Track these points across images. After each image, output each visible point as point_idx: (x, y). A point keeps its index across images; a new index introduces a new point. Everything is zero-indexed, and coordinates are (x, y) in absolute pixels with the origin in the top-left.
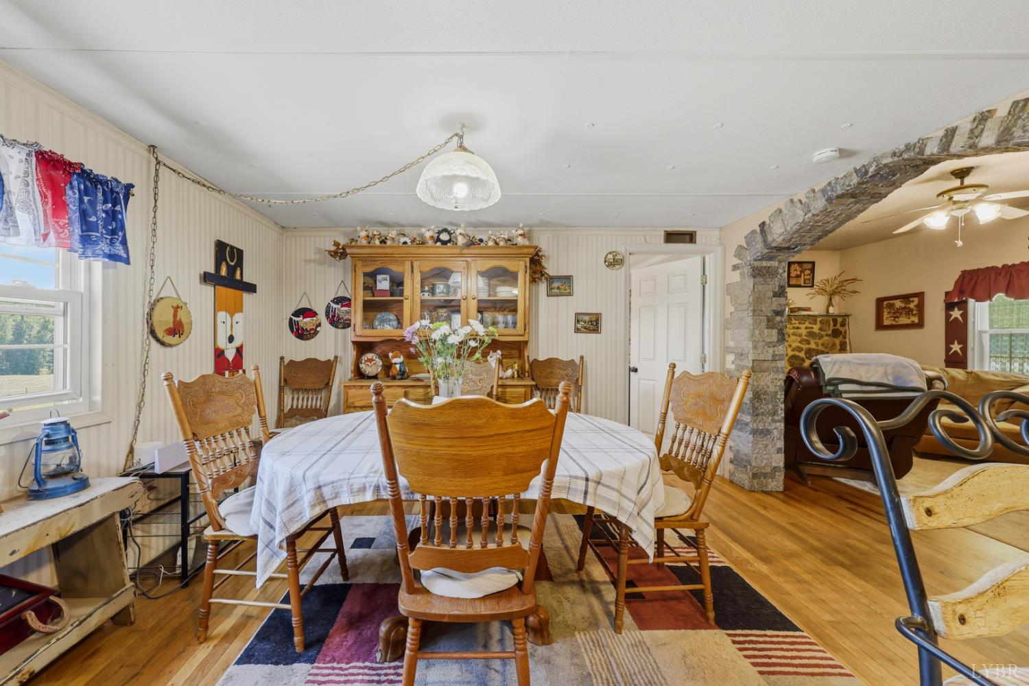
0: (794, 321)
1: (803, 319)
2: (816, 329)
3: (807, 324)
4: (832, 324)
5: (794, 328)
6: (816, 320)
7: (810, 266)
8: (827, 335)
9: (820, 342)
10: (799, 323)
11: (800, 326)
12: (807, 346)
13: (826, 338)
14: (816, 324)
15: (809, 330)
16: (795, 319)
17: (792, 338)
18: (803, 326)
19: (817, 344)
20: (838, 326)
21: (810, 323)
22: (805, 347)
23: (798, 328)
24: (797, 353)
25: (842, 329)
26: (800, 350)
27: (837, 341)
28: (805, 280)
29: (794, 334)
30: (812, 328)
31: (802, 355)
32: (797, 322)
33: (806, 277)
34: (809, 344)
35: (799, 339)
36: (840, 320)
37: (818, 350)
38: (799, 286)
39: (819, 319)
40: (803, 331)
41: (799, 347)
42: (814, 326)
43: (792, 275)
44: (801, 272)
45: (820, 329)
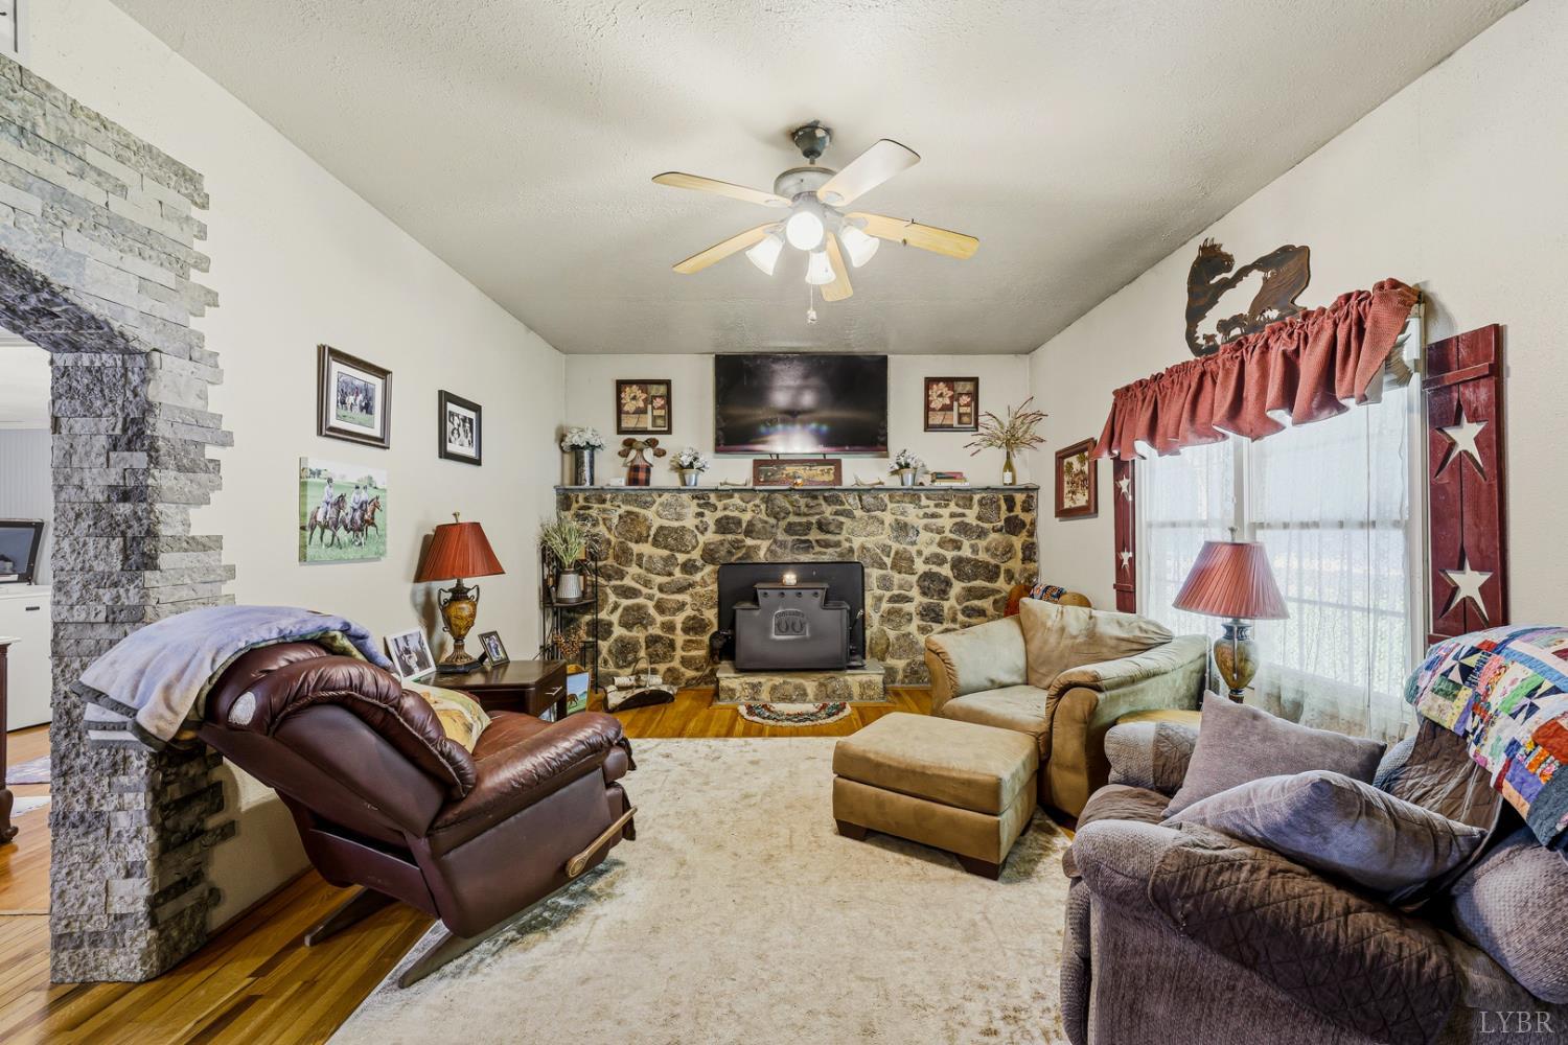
0: (924, 502)
1: (944, 497)
2: (971, 517)
3: (953, 508)
4: (1004, 507)
5: (926, 516)
6: (971, 499)
7: (969, 387)
8: (995, 530)
9: (982, 544)
10: (936, 506)
11: (939, 511)
12: (955, 553)
13: (993, 536)
14: (970, 507)
15: (958, 520)
16: (928, 498)
17: (925, 536)
18: (945, 512)
19: (975, 549)
20: (1018, 511)
21: (957, 505)
22: (950, 554)
23: (933, 516)
24: (935, 569)
25: (1026, 517)
26: (941, 561)
27: (1018, 542)
28: (960, 415)
29: (927, 528)
30: (963, 515)
31: (946, 571)
32: (932, 503)
33: (963, 410)
34: (959, 548)
35: (937, 537)
36: (1020, 498)
37: (977, 561)
38: (949, 428)
39: (976, 497)
40: (947, 523)
41: (937, 555)
42: (967, 512)
43: (933, 405)
44: (952, 398)
45: (979, 518)
